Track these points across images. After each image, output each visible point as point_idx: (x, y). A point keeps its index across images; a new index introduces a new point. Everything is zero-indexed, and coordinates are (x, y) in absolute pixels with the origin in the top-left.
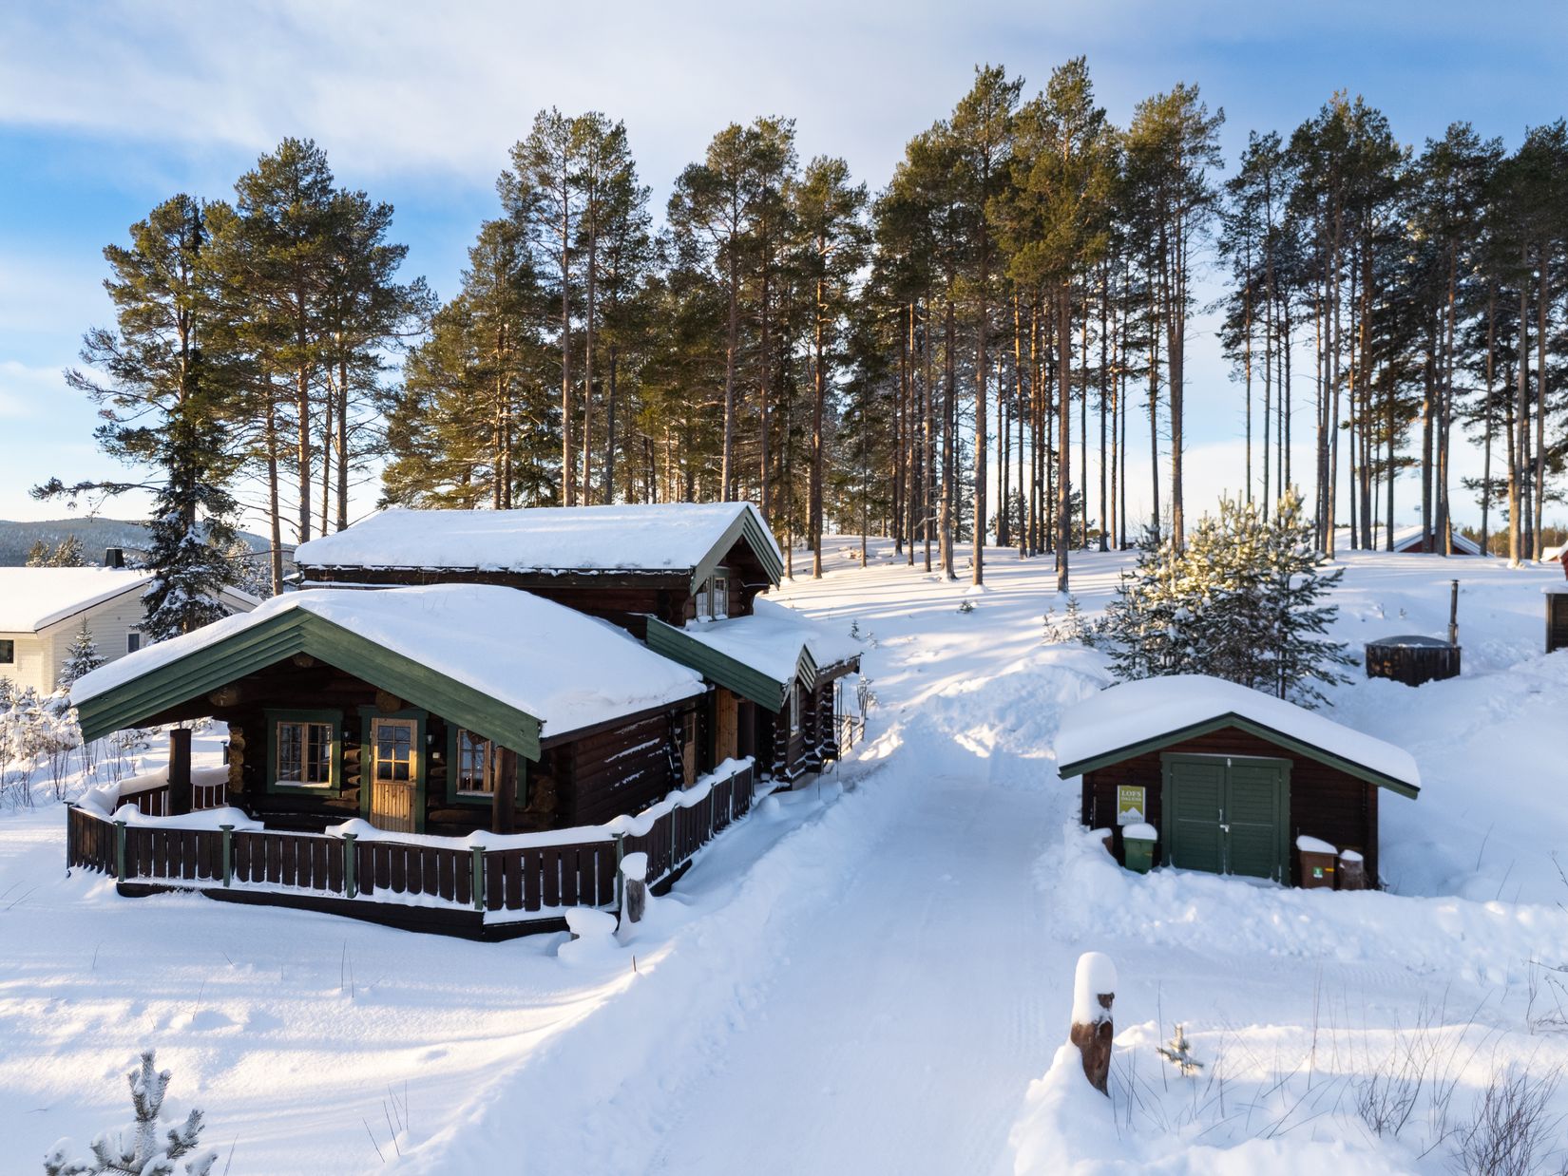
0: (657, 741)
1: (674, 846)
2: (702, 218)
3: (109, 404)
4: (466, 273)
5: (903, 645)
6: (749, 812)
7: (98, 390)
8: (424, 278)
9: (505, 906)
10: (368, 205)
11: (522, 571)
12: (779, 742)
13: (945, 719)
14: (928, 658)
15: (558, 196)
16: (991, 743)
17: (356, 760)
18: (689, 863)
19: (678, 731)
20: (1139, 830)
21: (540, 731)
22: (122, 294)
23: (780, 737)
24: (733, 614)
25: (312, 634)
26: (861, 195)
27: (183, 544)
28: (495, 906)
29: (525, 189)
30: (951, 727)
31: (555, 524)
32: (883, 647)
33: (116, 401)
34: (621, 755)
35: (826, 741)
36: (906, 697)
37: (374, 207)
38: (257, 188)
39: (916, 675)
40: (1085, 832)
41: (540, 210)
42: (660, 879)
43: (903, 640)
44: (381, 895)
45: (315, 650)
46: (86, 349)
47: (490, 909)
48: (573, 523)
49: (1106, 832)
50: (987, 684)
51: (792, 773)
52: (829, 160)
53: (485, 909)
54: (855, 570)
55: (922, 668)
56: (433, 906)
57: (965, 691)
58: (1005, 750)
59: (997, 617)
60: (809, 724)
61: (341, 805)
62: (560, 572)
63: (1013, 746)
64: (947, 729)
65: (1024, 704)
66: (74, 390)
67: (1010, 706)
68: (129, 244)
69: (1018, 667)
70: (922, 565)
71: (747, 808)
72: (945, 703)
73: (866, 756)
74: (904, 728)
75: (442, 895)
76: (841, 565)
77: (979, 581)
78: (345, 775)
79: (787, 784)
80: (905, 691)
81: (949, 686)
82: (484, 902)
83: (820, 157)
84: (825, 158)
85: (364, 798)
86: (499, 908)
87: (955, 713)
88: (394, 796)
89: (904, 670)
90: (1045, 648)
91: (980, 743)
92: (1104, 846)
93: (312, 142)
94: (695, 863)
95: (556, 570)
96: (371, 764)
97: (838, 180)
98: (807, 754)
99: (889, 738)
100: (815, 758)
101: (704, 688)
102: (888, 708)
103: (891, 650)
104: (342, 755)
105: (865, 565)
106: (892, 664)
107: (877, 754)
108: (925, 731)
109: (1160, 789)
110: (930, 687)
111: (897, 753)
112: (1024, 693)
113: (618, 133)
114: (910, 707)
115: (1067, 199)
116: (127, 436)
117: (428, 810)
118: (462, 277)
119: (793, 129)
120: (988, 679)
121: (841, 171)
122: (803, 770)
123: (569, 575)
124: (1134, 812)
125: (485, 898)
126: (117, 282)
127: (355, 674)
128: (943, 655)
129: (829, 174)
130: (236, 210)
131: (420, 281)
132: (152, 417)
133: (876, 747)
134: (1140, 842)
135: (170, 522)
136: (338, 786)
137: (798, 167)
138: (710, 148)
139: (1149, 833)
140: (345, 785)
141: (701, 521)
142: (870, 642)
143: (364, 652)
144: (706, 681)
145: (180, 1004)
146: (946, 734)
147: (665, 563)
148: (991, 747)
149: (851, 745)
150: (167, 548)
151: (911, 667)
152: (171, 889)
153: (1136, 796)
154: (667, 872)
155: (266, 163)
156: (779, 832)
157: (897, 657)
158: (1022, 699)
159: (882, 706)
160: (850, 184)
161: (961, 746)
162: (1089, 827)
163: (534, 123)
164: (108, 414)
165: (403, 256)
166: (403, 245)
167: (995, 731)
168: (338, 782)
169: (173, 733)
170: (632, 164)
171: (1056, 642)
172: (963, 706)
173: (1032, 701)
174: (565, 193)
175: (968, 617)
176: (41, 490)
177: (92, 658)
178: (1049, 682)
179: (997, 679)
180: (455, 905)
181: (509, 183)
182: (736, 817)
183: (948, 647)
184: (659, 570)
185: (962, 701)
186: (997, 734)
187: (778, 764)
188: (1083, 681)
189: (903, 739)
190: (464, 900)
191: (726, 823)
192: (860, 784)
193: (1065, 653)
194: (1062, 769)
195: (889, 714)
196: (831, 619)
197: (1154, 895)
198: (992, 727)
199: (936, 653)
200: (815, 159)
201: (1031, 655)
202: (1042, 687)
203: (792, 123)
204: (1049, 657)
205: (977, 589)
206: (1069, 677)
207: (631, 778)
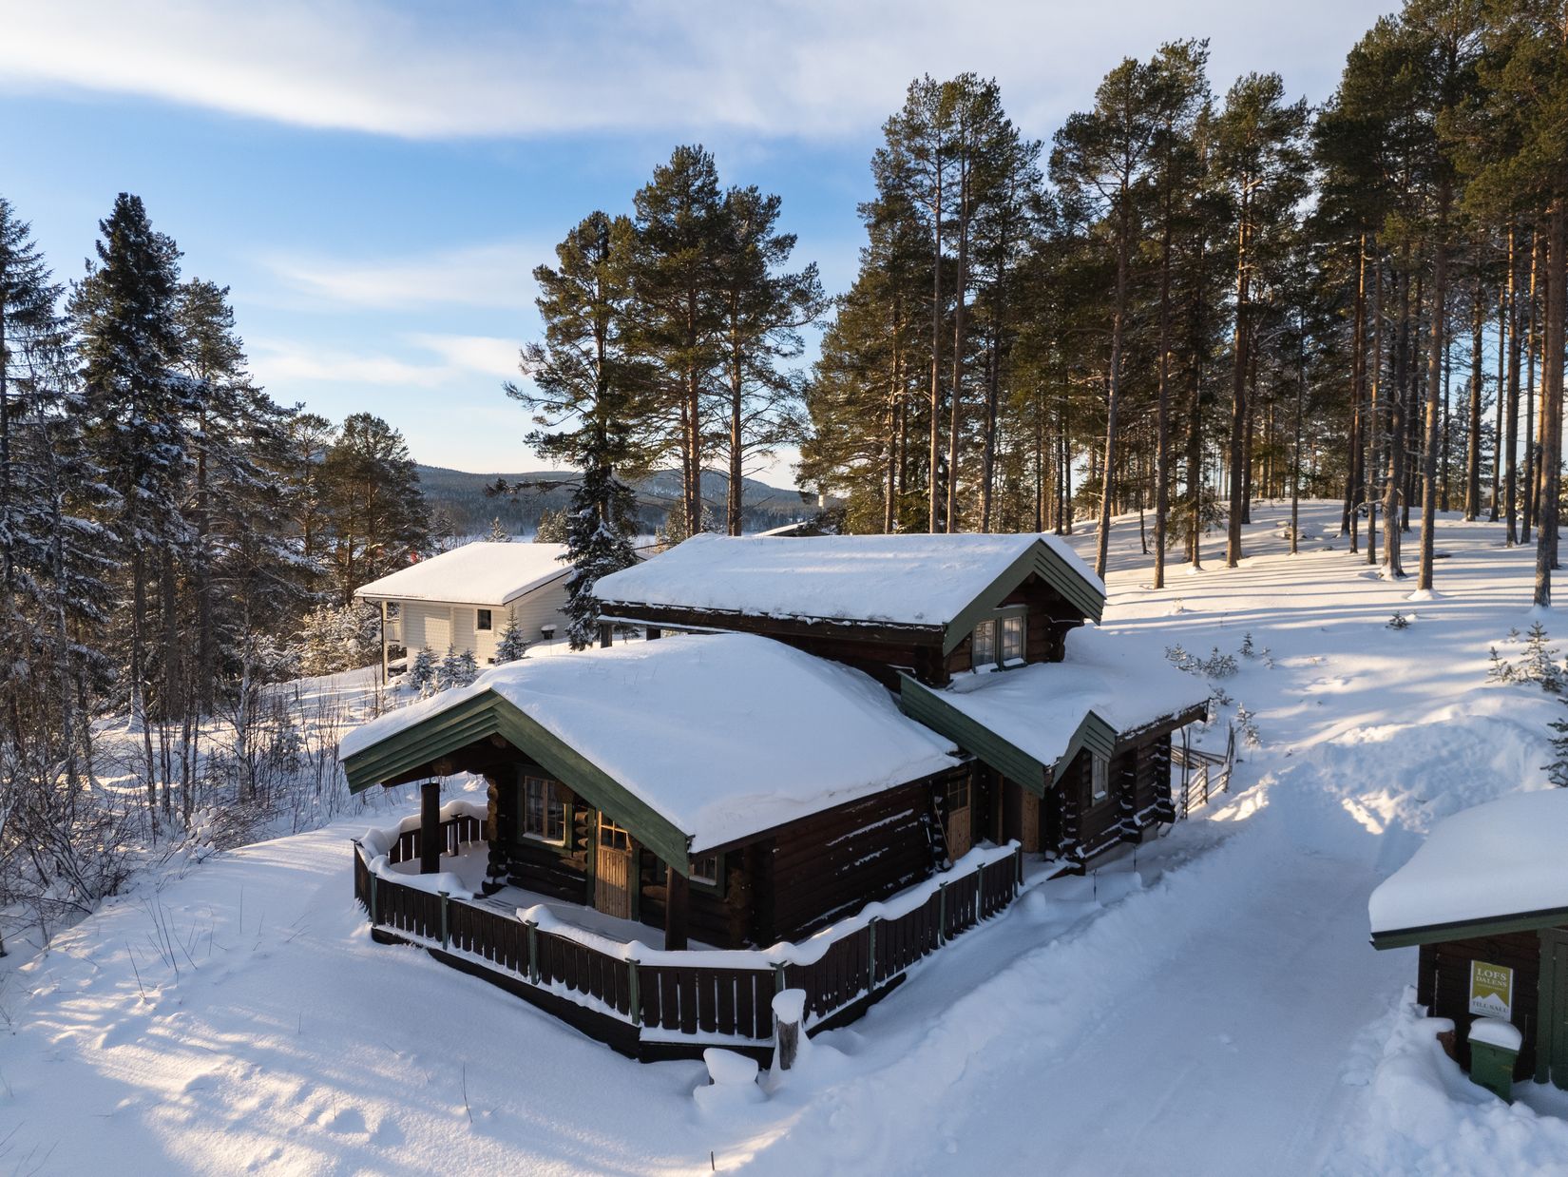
0: (908, 813)
1: (874, 962)
2: (1089, 172)
3: (540, 411)
4: (864, 250)
5: (1307, 667)
6: (1009, 906)
7: (531, 400)
8: (815, 264)
9: (661, 1024)
10: (759, 198)
11: (781, 617)
12: (1068, 816)
13: (1334, 776)
14: (1336, 686)
15: (931, 168)
16: (1388, 816)
17: (584, 822)
18: (903, 977)
19: (938, 800)
20: (1496, 1033)
21: (690, 845)
22: (549, 310)
23: (1069, 810)
24: (1031, 658)
25: (503, 716)
26: (1298, 114)
27: (594, 538)
28: (652, 1023)
29: (899, 166)
30: (1340, 787)
31: (825, 562)
32: (1283, 668)
33: (546, 408)
34: (851, 835)
35: (1160, 800)
36: (1297, 736)
37: (764, 200)
38: (653, 199)
39: (1316, 708)
40: (1418, 1016)
41: (914, 187)
42: (849, 1003)
43: (1307, 661)
44: (557, 988)
45: (505, 732)
46: (524, 363)
47: (647, 1025)
48: (844, 561)
49: (1444, 1025)
50: (1397, 735)
51: (1085, 851)
52: (1258, 77)
53: (642, 1024)
54: (1282, 557)
55: (1324, 700)
56: (597, 1010)
57: (1367, 740)
58: (1406, 827)
59: (1439, 636)
60: (1126, 787)
61: (572, 864)
62: (814, 620)
63: (1417, 822)
64: (1334, 790)
65: (1442, 768)
66: (512, 400)
67: (1423, 767)
68: (555, 264)
69: (1444, 715)
70: (1363, 552)
71: (1009, 899)
72: (1337, 753)
73: (1221, 816)
74: (1277, 783)
75: (606, 1001)
76: (1269, 549)
77: (1427, 584)
78: (576, 836)
79: (1077, 866)
80: (1297, 729)
81: (1347, 731)
82: (641, 1017)
83: (1246, 75)
84: (1254, 76)
85: (591, 861)
86: (655, 1025)
87: (1348, 769)
88: (614, 864)
89: (1301, 701)
90: (1487, 692)
91: (1374, 813)
92: (1439, 1043)
93: (700, 147)
94: (909, 978)
95: (812, 618)
96: (596, 828)
97: (1268, 100)
98: (1124, 820)
99: (1254, 795)
100: (1132, 825)
101: (956, 762)
102: (1271, 748)
103: (1291, 673)
104: (574, 816)
105: (1295, 550)
106: (1289, 692)
107: (1235, 814)
108: (1305, 788)
109: (1536, 975)
110: (1330, 726)
111: (1258, 815)
112: (1444, 753)
113: (990, 94)
114: (1298, 750)
115: (1557, 97)
116: (550, 440)
117: (642, 883)
118: (860, 255)
119: (1206, 50)
120: (1398, 728)
121: (1272, 87)
122: (1117, 839)
123: (823, 624)
124: (1494, 999)
125: (642, 1013)
126: (546, 299)
127: (538, 760)
128: (1356, 685)
129: (1258, 95)
130: (635, 222)
131: (812, 270)
132: (570, 423)
133: (1238, 804)
134: (1495, 1050)
135: (585, 517)
136: (570, 847)
137: (1213, 94)
138: (1100, 91)
139: (1508, 1038)
140: (576, 847)
141: (974, 562)
142: (1265, 660)
143: (543, 741)
144: (960, 753)
145: (337, 1094)
146: (1332, 795)
147: (917, 617)
148: (1387, 822)
149: (1206, 798)
150: (583, 541)
151: (1310, 698)
152: (407, 942)
153: (1498, 979)
154: (862, 993)
155: (662, 174)
156: (1037, 937)
157: (1296, 682)
158: (1441, 761)
159: (1265, 745)
160: (1284, 103)
161: (1349, 814)
162: (1426, 1009)
163: (907, 94)
164: (540, 420)
165: (791, 246)
166: (792, 234)
167: (1396, 800)
168: (570, 842)
169: (424, 787)
170: (1008, 123)
171: (1508, 681)
172: (1360, 761)
173: (1455, 764)
174: (939, 164)
175: (1399, 634)
176: (490, 489)
177: (519, 641)
178: (1483, 741)
179: (1410, 730)
180: (615, 1014)
181: (884, 162)
182: (986, 913)
183: (1363, 674)
184: (911, 625)
185: (1360, 754)
186: (1398, 804)
187: (1068, 841)
188: (1529, 744)
189: (1269, 800)
190: (624, 1011)
191: (968, 923)
192: (1167, 875)
193: (1514, 702)
194: (1375, 935)
195: (1271, 757)
196: (1223, 626)
197: (1491, 1142)
198: (1393, 794)
199: (1347, 681)
200: (1240, 79)
201: (1466, 701)
202: (1471, 747)
203: (1205, 44)
204: (1491, 705)
205: (1422, 595)
206: (1511, 737)
207: (867, 859)
